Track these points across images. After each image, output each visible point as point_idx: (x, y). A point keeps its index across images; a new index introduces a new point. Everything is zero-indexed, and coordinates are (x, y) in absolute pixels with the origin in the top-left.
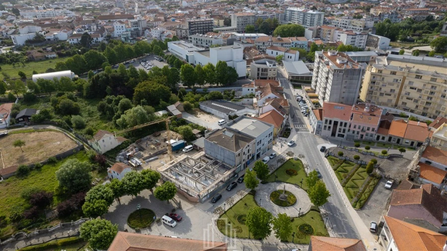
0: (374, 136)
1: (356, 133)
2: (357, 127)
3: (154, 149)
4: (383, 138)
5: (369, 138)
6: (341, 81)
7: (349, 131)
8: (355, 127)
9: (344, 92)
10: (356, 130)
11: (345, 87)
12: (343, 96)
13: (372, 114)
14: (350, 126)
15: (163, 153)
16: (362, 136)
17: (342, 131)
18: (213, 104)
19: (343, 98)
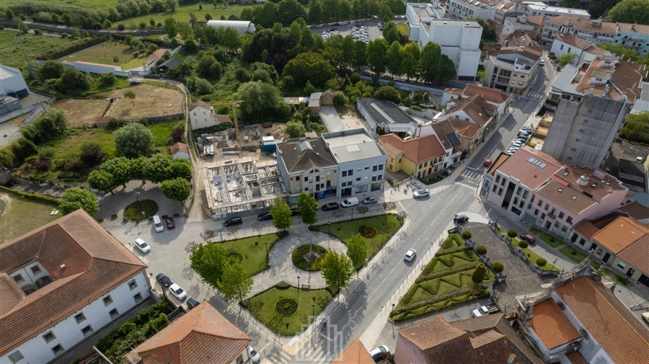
0: (568, 231)
1: (540, 215)
2: (543, 205)
3: (247, 141)
4: (582, 242)
5: (558, 231)
6: (572, 118)
7: (530, 207)
8: (540, 204)
9: (577, 140)
10: (542, 210)
11: (581, 131)
12: (574, 147)
13: (586, 191)
14: (532, 200)
15: (252, 149)
16: (549, 225)
17: (519, 203)
18: (373, 105)
19: (574, 150)
